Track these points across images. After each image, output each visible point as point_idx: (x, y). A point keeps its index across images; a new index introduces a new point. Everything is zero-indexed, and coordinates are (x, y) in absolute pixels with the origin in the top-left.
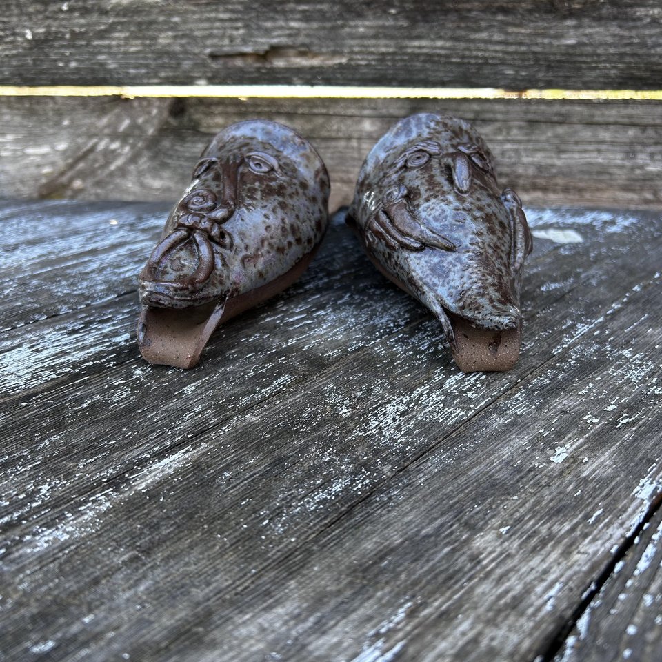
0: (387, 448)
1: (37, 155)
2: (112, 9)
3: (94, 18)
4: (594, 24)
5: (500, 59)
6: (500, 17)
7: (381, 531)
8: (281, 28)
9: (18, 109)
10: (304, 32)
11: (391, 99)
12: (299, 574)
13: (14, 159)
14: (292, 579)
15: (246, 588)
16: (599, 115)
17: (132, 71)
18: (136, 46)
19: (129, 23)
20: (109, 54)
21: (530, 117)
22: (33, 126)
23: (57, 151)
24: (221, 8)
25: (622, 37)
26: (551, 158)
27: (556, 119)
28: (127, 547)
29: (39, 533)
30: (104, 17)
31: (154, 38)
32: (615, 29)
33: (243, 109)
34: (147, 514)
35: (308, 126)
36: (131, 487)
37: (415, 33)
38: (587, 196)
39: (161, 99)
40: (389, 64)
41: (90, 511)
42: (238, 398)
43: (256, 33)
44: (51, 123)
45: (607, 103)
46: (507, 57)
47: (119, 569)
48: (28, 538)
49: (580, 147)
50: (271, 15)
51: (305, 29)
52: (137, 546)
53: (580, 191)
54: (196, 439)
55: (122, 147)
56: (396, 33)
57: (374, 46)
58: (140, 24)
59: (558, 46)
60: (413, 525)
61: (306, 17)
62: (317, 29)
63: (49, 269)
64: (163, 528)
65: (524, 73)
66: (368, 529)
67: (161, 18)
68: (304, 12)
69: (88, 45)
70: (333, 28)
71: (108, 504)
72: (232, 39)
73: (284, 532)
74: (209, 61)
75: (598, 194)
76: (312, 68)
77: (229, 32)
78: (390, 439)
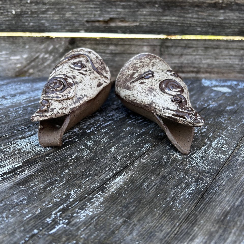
0: (203, 171)
1: (15, 60)
2: (48, 3)
3: (41, 6)
4: (230, 12)
5: (196, 24)
6: (196, 9)
7: (220, 205)
8: (114, 11)
9: (8, 41)
10: (123, 13)
11: (154, 39)
12: (196, 224)
13: (6, 61)
14: (195, 227)
15: (178, 231)
16: (230, 45)
17: (55, 27)
18: (57, 17)
19: (55, 8)
20: (46, 20)
21: (206, 46)
22: (14, 48)
23: (23, 58)
24: (91, 3)
25: (240, 17)
26: (212, 61)
27: (215, 47)
28: (119, 217)
29: (79, 213)
30: (44, 6)
31: (64, 14)
32: (237, 14)
33: (98, 42)
34: (121, 202)
35: (123, 49)
36: (109, 191)
37: (165, 14)
38: (225, 75)
39: (66, 38)
40: (155, 25)
41: (96, 202)
42: (133, 152)
43: (104, 13)
44: (21, 47)
45: (233, 41)
46: (198, 24)
47: (121, 226)
48: (75, 215)
49: (223, 57)
50: (110, 6)
51: (123, 12)
52: (123, 216)
53: (223, 73)
54: (125, 170)
55: (50, 56)
56: (157, 14)
57: (149, 19)
58: (59, 9)
59: (217, 20)
60: (231, 202)
61: (124, 7)
62: (128, 12)
63: (33, 103)
64: (131, 207)
65: (204, 30)
66: (214, 204)
67: (67, 7)
68: (123, 5)
69: (38, 16)
70: (134, 12)
71: (102, 198)
72: (95, 15)
73: (181, 207)
74: (86, 23)
75: (229, 75)
76: (125, 27)
77: (94, 12)
78: (203, 167)
